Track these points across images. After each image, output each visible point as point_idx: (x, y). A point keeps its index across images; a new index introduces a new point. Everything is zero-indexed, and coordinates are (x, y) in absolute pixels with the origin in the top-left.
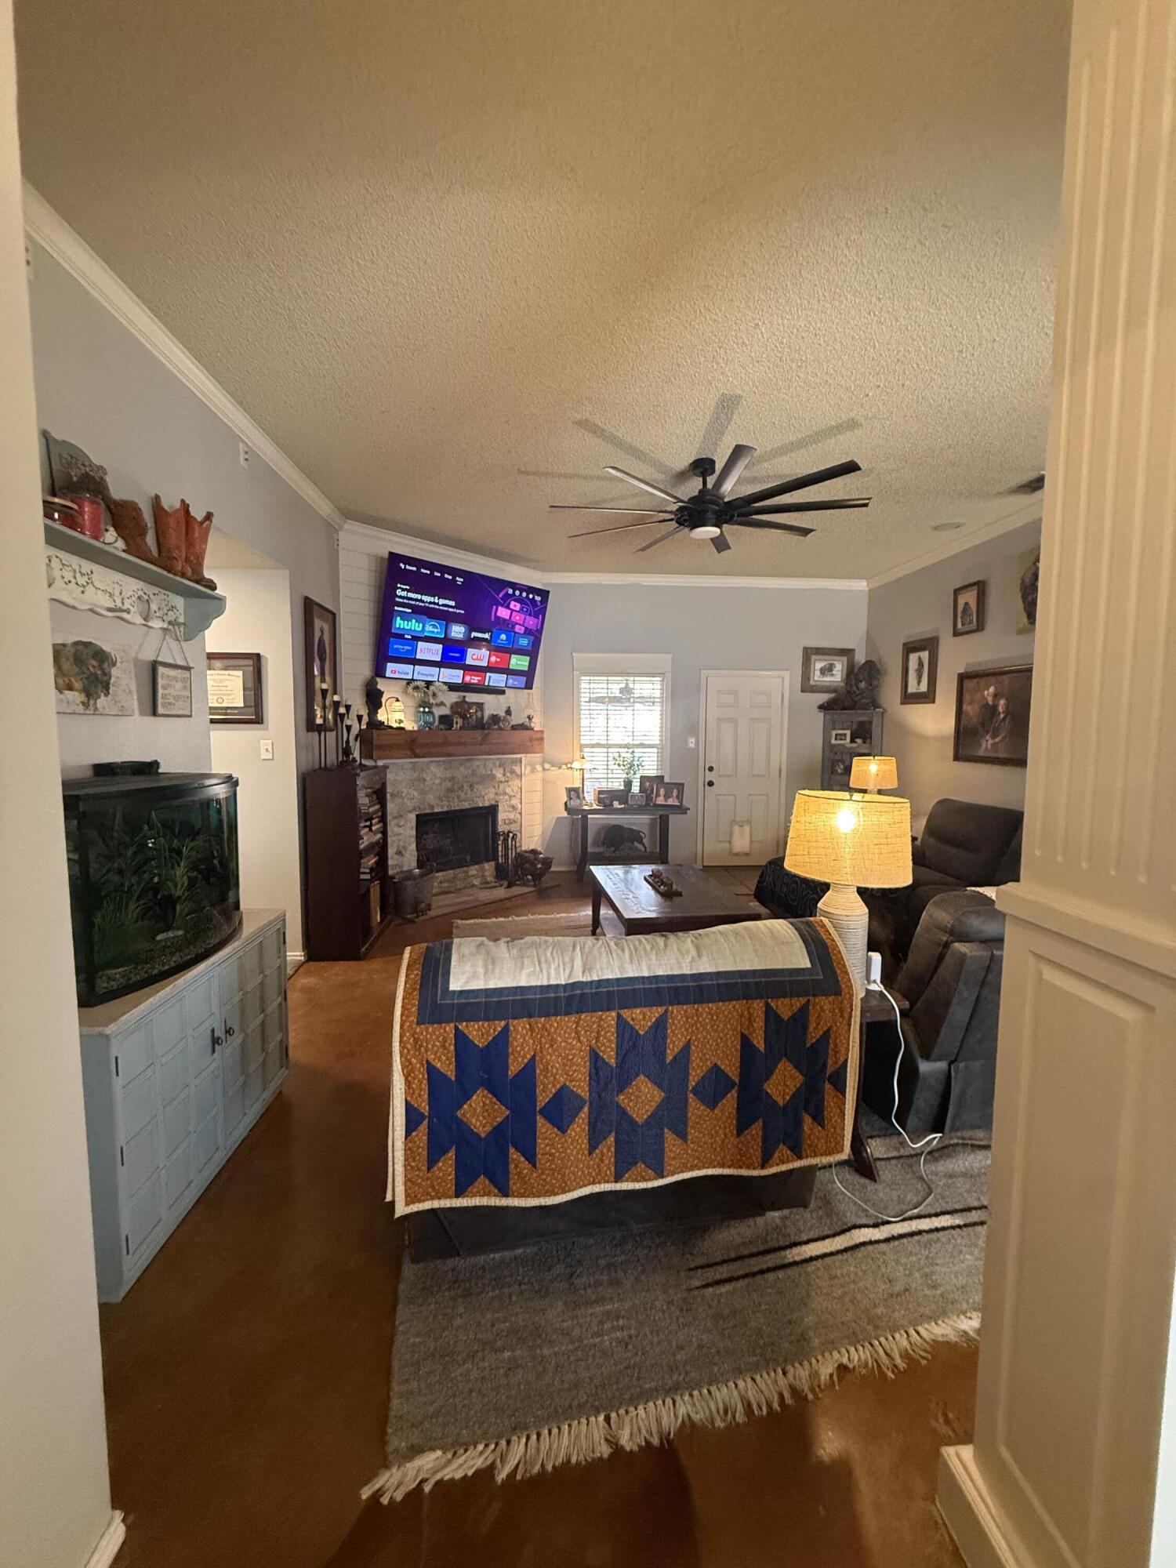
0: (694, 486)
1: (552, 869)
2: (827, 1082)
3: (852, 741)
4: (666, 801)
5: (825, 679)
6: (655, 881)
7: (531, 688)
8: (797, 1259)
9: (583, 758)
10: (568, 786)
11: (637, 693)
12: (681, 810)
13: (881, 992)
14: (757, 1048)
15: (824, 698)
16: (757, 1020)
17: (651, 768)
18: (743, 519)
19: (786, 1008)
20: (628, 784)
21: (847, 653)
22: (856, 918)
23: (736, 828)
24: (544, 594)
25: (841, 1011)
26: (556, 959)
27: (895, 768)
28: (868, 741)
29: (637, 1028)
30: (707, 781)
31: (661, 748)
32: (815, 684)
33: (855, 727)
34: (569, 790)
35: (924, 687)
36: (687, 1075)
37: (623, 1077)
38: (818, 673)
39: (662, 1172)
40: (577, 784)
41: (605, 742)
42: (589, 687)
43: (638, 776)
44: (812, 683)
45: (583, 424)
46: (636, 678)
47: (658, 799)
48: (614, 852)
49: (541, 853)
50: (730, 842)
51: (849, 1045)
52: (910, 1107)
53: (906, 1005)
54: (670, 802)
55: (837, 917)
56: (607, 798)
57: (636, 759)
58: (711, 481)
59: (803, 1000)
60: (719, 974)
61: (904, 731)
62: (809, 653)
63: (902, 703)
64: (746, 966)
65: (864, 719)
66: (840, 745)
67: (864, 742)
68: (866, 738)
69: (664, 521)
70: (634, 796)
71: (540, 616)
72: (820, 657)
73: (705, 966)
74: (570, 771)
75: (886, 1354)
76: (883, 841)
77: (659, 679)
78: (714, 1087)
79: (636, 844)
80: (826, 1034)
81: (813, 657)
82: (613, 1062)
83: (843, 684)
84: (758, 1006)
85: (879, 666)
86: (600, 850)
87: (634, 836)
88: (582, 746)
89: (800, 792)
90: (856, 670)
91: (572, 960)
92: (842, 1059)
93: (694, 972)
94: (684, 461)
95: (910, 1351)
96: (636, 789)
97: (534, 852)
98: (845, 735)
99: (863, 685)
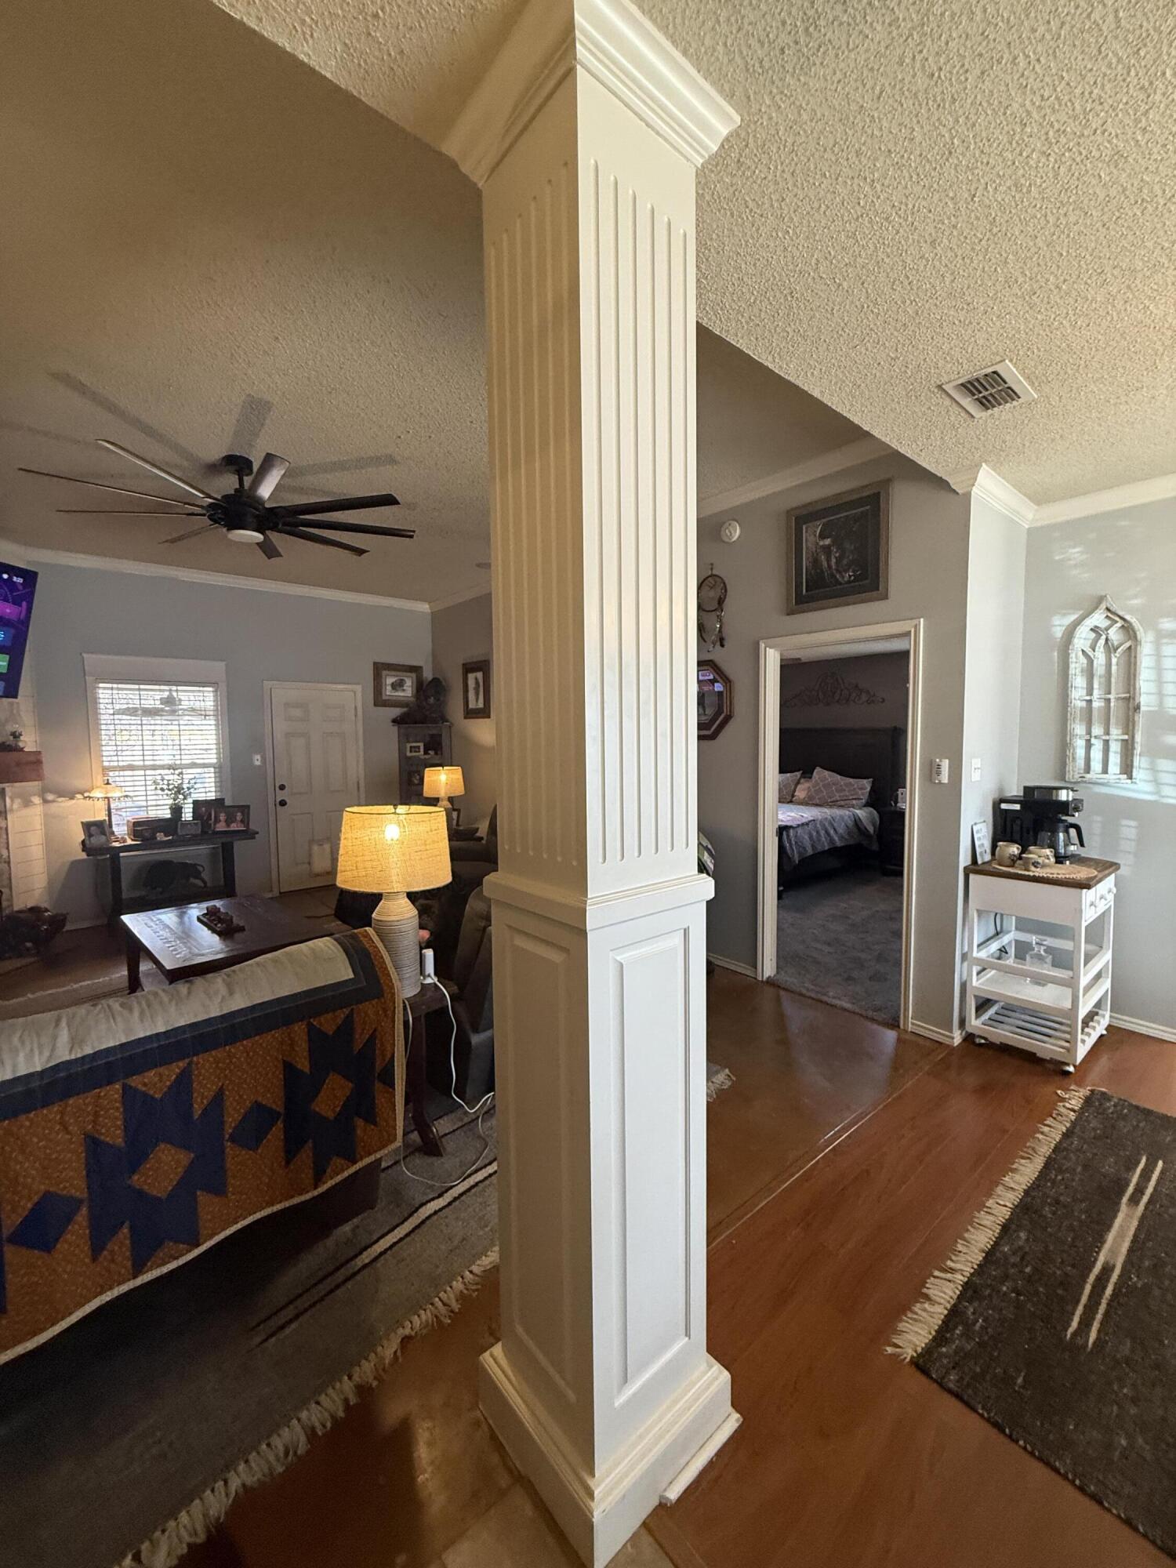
0: (228, 483)
1: (68, 927)
2: (376, 1081)
3: (426, 753)
4: (228, 826)
5: (396, 694)
6: (211, 920)
7: (15, 696)
8: (367, 1261)
9: (108, 783)
10: (84, 820)
11: (185, 704)
12: (249, 834)
13: (435, 984)
14: (302, 1071)
15: (396, 712)
16: (299, 1042)
17: (206, 789)
18: (288, 528)
19: (328, 1023)
20: (177, 810)
21: (416, 669)
22: (405, 922)
23: (315, 848)
24: (30, 577)
25: (385, 1010)
26: (28, 1043)
27: (461, 777)
28: (439, 752)
29: (151, 1092)
30: (278, 800)
31: (219, 769)
32: (387, 698)
33: (428, 739)
34: (87, 826)
35: (481, 705)
36: (222, 1123)
37: (136, 1154)
38: (389, 688)
39: (198, 1241)
40: (102, 816)
41: (141, 763)
42: (110, 697)
43: (190, 800)
44: (384, 698)
45: (66, 379)
46: (180, 688)
47: (218, 825)
48: (161, 893)
49: (47, 910)
50: (309, 863)
51: (394, 1040)
52: (466, 1079)
53: (455, 989)
54: (234, 827)
55: (389, 924)
56: (144, 830)
57: (186, 781)
58: (247, 481)
59: (347, 1011)
60: (253, 1008)
61: (468, 742)
62: (379, 669)
63: (465, 718)
64: (284, 991)
65: (434, 732)
66: (414, 757)
67: (436, 754)
68: (438, 752)
69: (193, 514)
70: (187, 823)
71: (24, 604)
72: (393, 673)
73: (239, 1002)
74: (87, 801)
75: (444, 1304)
76: (423, 848)
77: (211, 689)
78: (254, 1128)
79: (192, 880)
80: (373, 1037)
81: (384, 673)
82: (120, 1142)
83: (413, 699)
84: (299, 1029)
85: (444, 683)
86: (137, 894)
87: (189, 870)
88: (105, 770)
89: (348, 809)
90: (425, 685)
91: (55, 1038)
92: (389, 1056)
93: (225, 1012)
94: (216, 452)
95: (465, 1292)
96: (188, 814)
97: (34, 910)
98: (419, 747)
99: (432, 700)
